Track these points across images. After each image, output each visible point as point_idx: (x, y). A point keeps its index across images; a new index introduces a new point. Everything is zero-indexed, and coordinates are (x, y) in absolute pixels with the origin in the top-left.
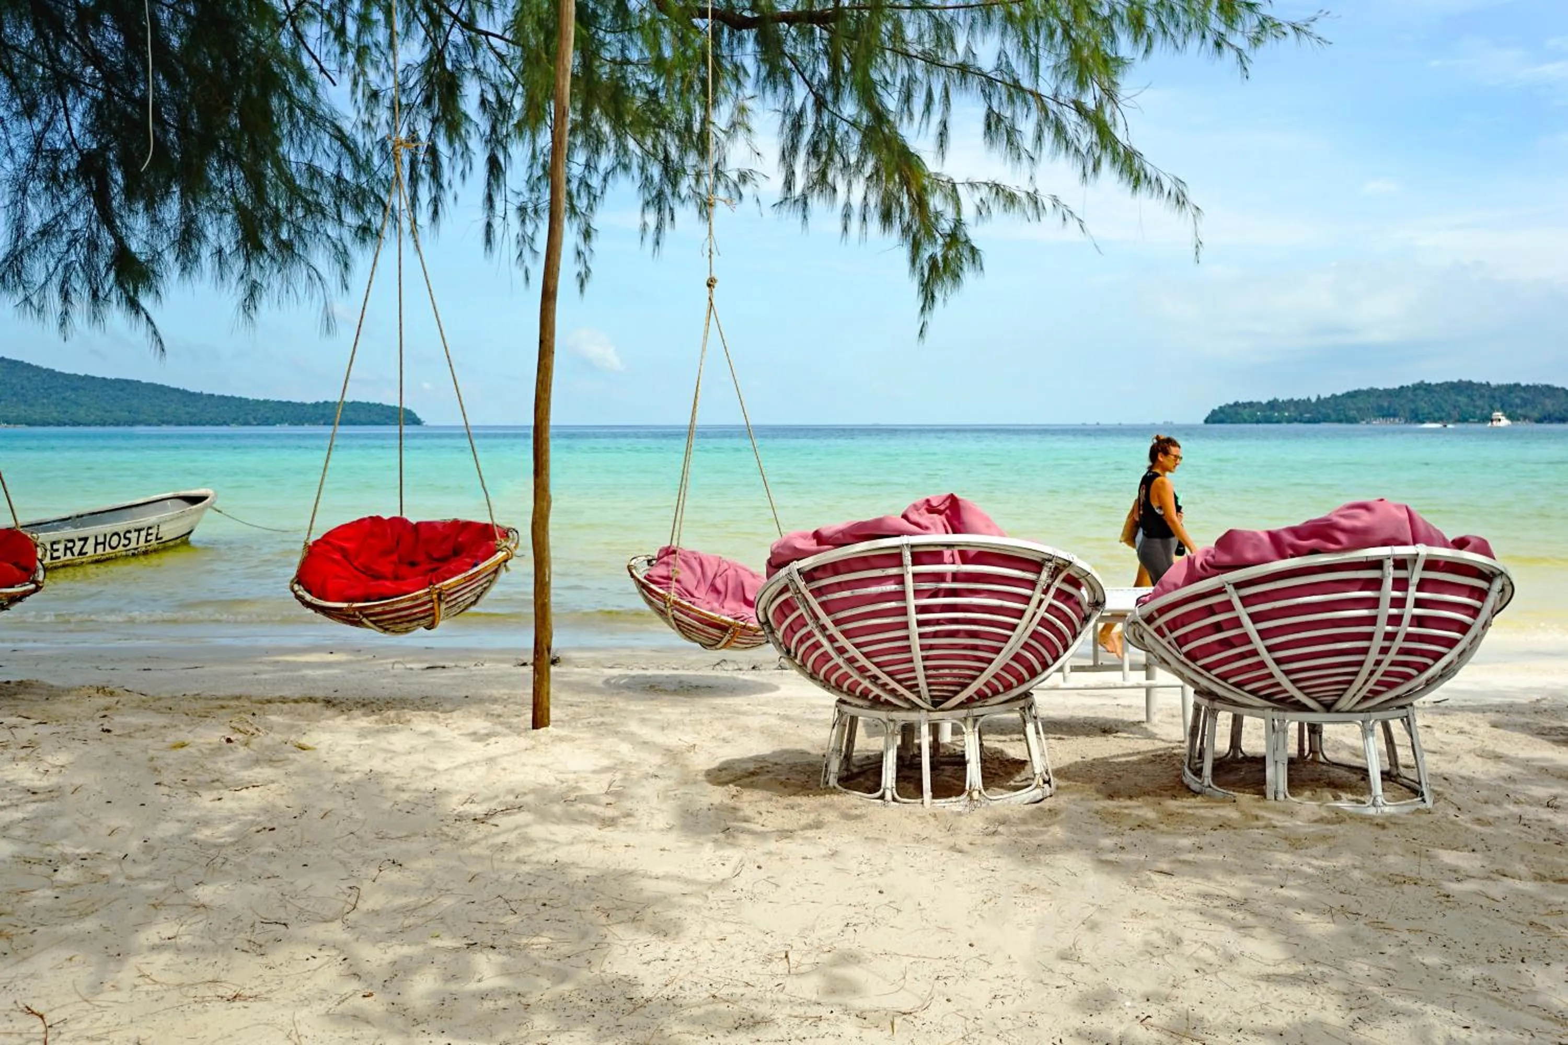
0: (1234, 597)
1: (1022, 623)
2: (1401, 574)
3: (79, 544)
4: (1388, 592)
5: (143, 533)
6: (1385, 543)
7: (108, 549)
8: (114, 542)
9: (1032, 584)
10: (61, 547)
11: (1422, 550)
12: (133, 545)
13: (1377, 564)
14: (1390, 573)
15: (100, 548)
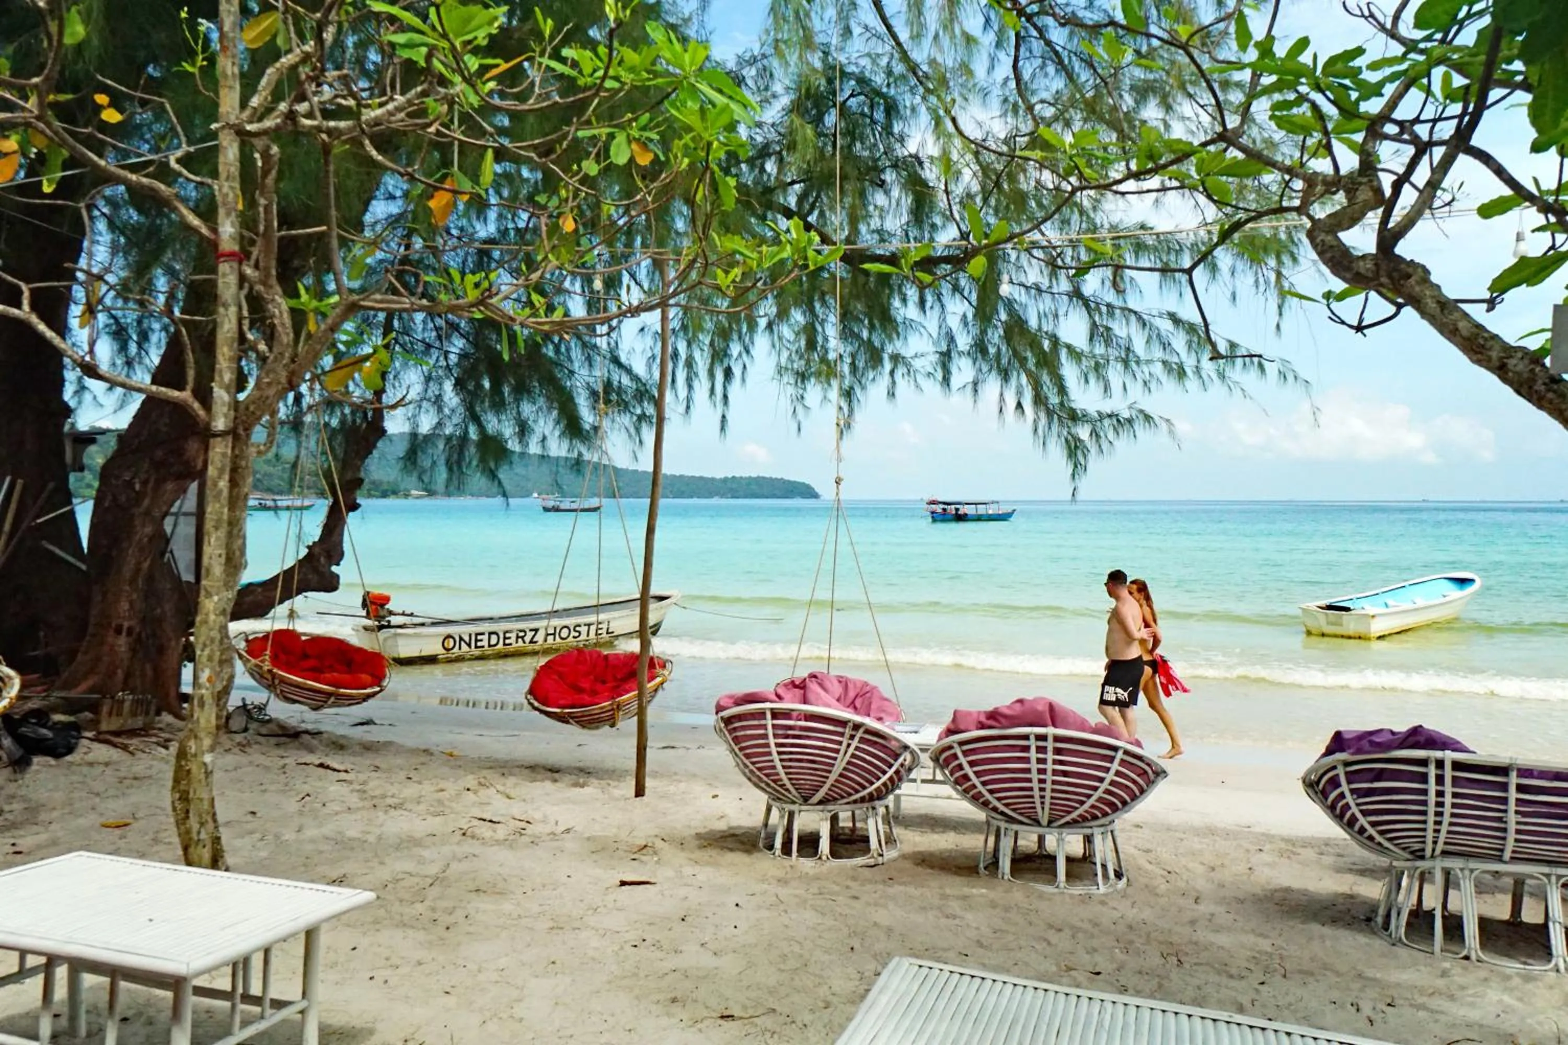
0: (958, 751)
1: (840, 756)
2: (1041, 744)
3: (531, 634)
4: (1033, 755)
5: (593, 628)
6: (1031, 725)
7: (558, 640)
8: (565, 633)
9: (842, 735)
10: (513, 636)
11: (1051, 731)
12: (583, 637)
13: (1026, 737)
14: (1033, 743)
15: (550, 638)
